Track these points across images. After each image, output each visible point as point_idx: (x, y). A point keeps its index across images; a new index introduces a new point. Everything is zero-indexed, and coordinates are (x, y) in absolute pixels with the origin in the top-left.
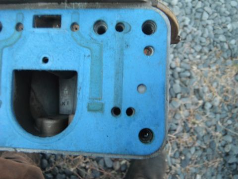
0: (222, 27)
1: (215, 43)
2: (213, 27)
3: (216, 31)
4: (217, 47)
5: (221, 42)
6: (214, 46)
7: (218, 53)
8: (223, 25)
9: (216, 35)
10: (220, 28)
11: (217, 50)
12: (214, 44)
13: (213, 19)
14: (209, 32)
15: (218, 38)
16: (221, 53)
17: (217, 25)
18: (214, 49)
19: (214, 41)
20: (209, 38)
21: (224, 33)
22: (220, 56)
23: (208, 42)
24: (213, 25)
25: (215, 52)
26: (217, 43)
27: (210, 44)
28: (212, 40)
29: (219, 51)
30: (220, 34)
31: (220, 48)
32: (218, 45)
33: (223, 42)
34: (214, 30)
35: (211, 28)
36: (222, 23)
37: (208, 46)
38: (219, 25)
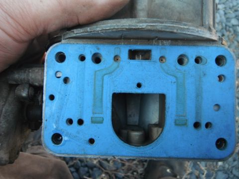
0: (233, 10)
1: (228, 28)
2: (224, 11)
3: (228, 16)
4: (230, 31)
5: (233, 26)
6: (227, 31)
7: (231, 37)
8: (235, 8)
9: (228, 19)
10: (231, 12)
11: (231, 34)
12: (226, 28)
13: (224, 3)
14: (221, 17)
15: (229, 22)
16: (234, 37)
17: (228, 8)
18: (226, 34)
19: (226, 25)
20: (221, 22)
21: (236, 16)
22: (233, 40)
23: (220, 27)
24: (224, 9)
25: (228, 36)
26: (230, 27)
27: (222, 29)
28: (224, 25)
29: (232, 35)
30: (231, 18)
31: (232, 32)
32: (231, 29)
33: (236, 26)
34: (225, 14)
35: (222, 12)
36: (233, 6)
37: (220, 31)
38: (230, 8)
